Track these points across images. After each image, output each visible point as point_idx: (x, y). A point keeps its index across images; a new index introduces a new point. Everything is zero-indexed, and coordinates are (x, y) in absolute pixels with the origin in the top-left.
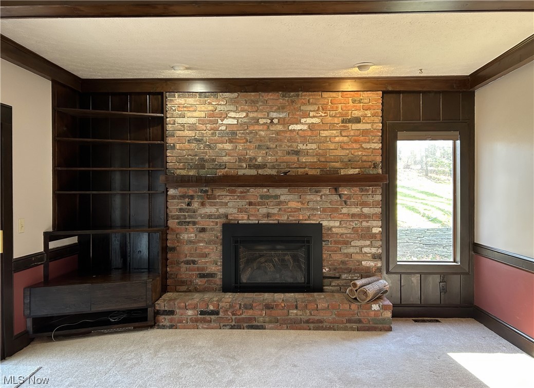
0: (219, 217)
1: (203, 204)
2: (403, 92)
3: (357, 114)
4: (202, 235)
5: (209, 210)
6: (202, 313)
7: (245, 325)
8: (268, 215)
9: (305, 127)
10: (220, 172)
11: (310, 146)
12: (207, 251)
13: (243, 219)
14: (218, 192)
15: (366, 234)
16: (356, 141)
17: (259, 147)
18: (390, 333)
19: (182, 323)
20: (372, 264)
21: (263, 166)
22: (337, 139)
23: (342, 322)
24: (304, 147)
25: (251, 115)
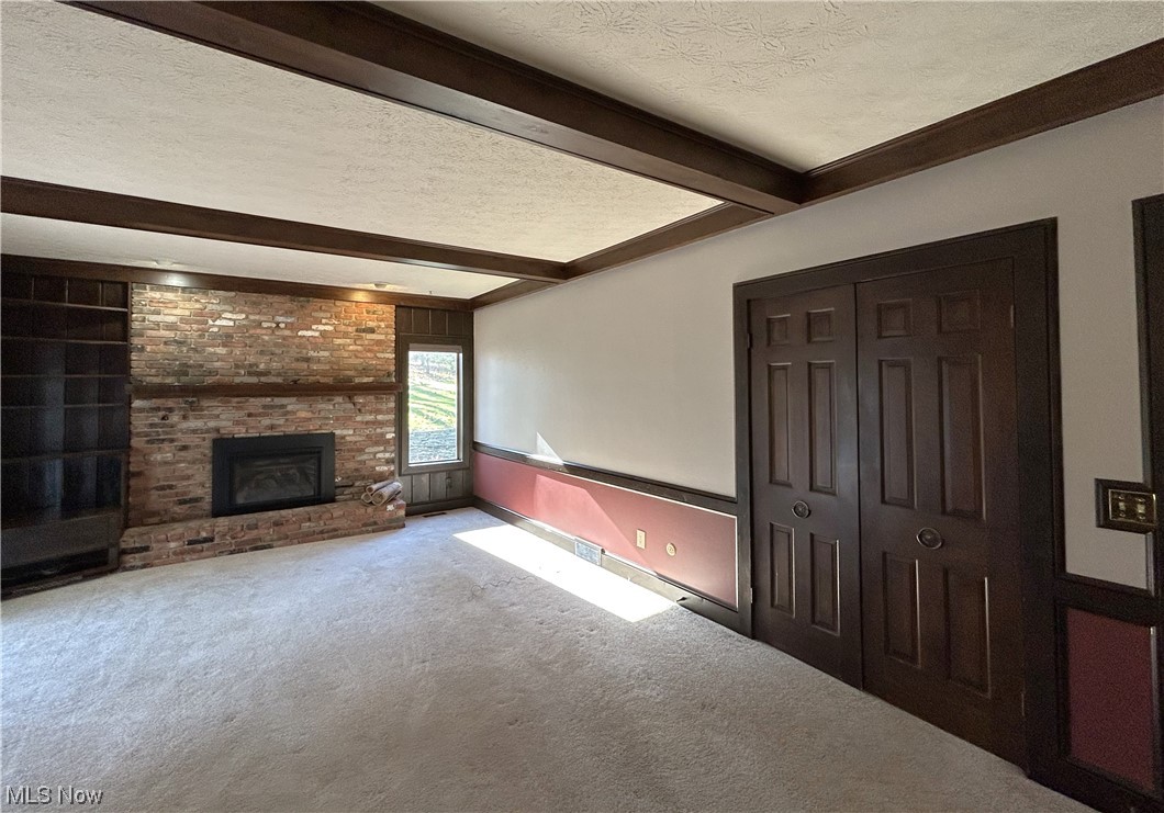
0: (208, 431)
1: (185, 417)
2: (414, 308)
3: (371, 324)
4: (182, 453)
5: (193, 424)
6: (190, 543)
7: (248, 547)
8: (272, 427)
9: (317, 334)
10: (209, 380)
11: (322, 353)
12: (189, 472)
13: (240, 432)
14: (205, 403)
15: (380, 441)
16: (369, 351)
17: (262, 352)
18: (404, 530)
19: (161, 559)
20: (386, 468)
21: (266, 373)
22: (351, 347)
23: (358, 527)
24: (316, 354)
25: (252, 317)
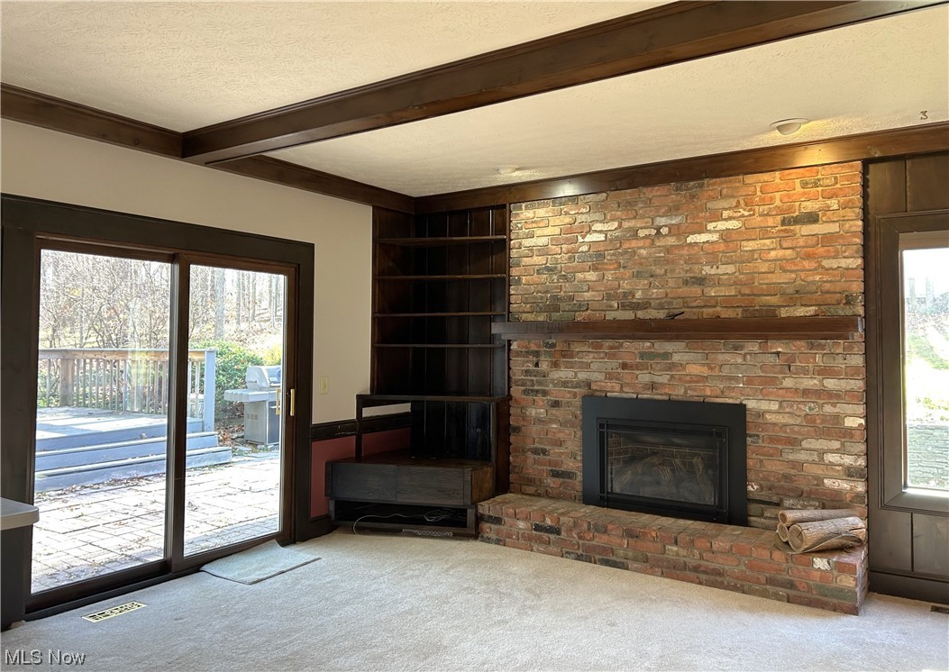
0: (578, 385)
1: (555, 365)
3: (810, 206)
4: (554, 411)
5: (564, 374)
6: (538, 528)
7: (597, 557)
8: (653, 386)
9: (715, 237)
10: (580, 317)
11: (723, 269)
12: (561, 436)
13: (614, 390)
14: (576, 348)
15: (833, 428)
16: (808, 257)
17: (638, 275)
19: (512, 538)
20: (845, 485)
21: (645, 305)
22: (773, 254)
24: (713, 271)
25: (626, 225)
